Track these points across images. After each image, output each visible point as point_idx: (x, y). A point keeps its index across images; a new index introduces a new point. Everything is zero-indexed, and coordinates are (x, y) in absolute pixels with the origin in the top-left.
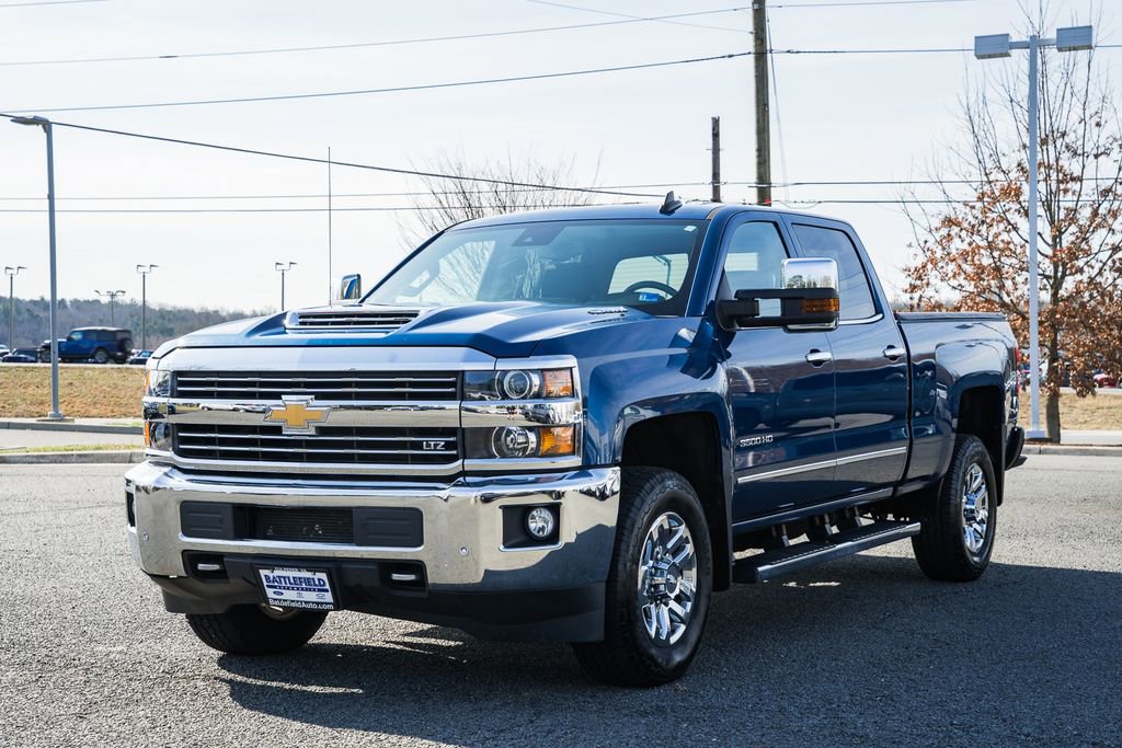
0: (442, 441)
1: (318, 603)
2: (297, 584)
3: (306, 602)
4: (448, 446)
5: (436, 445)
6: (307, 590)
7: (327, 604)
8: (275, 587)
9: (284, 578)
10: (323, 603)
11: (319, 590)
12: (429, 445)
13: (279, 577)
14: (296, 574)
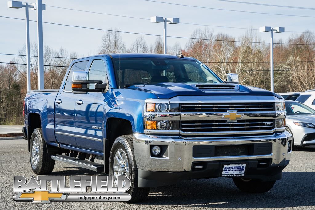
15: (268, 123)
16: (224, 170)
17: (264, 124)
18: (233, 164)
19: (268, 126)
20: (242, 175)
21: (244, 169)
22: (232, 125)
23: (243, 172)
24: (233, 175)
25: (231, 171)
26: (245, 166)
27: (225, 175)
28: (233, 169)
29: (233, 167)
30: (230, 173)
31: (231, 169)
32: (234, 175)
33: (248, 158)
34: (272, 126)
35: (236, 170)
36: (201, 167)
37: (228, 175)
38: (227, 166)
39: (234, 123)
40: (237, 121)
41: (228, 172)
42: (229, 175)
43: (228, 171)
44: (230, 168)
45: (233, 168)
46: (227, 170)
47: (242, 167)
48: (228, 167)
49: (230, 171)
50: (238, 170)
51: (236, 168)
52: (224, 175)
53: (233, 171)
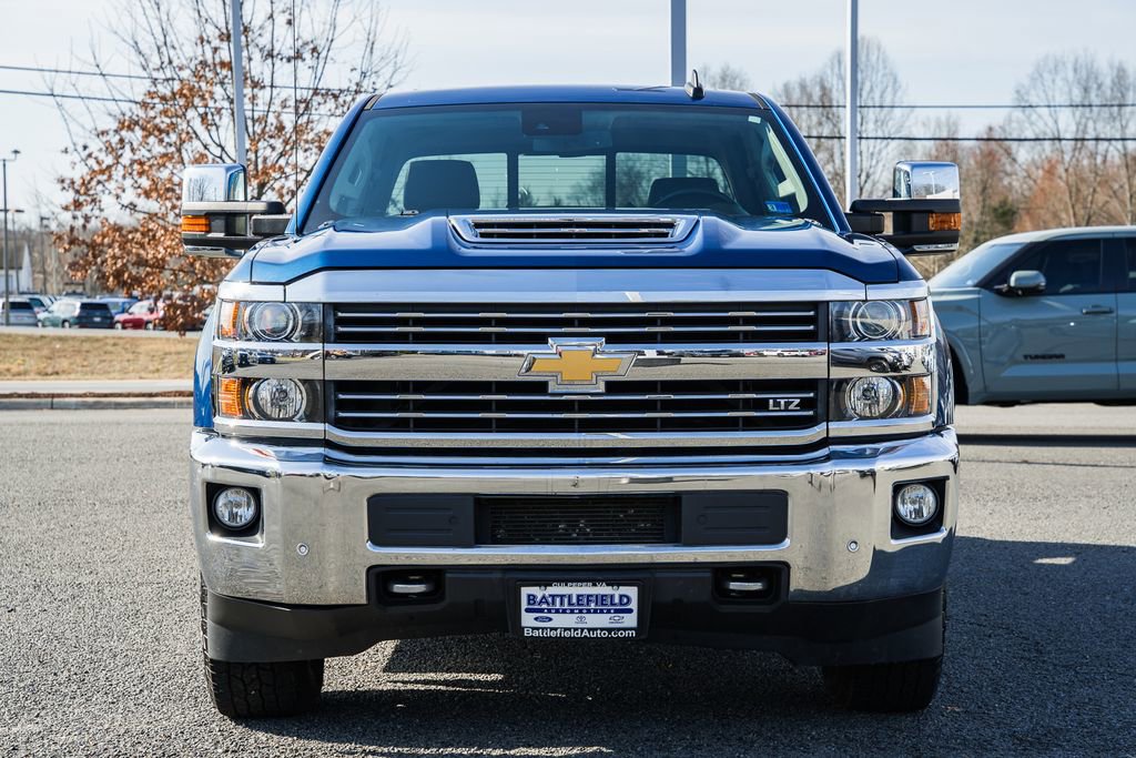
0: (796, 399)
1: (610, 630)
2: (581, 606)
3: (589, 630)
4: (804, 404)
5: (789, 404)
6: (595, 611)
7: (625, 629)
8: (541, 611)
9: (562, 596)
10: (619, 629)
11: (617, 611)
12: (777, 404)
13: (553, 596)
14: (587, 590)
15: (782, 398)
16: (524, 605)
17: (763, 405)
18: (566, 582)
19: (786, 410)
20: (625, 634)
21: (634, 605)
22: (585, 406)
23: (630, 620)
24: (576, 629)
25: (564, 611)
26: (632, 592)
27: (538, 629)
28: (570, 604)
29: (570, 597)
30: (563, 622)
31: (562, 604)
32: (586, 633)
33: (647, 560)
34: (811, 413)
35: (589, 611)
36: (419, 588)
37: (552, 629)
38: (538, 592)
39: (590, 398)
40: (602, 388)
41: (550, 619)
42: (556, 629)
43: (549, 611)
44: (558, 600)
45: (574, 600)
46: (544, 606)
47: (621, 596)
48: (544, 597)
49: (557, 611)
50: (602, 611)
51: (588, 601)
52: (533, 629)
53: (572, 612)
